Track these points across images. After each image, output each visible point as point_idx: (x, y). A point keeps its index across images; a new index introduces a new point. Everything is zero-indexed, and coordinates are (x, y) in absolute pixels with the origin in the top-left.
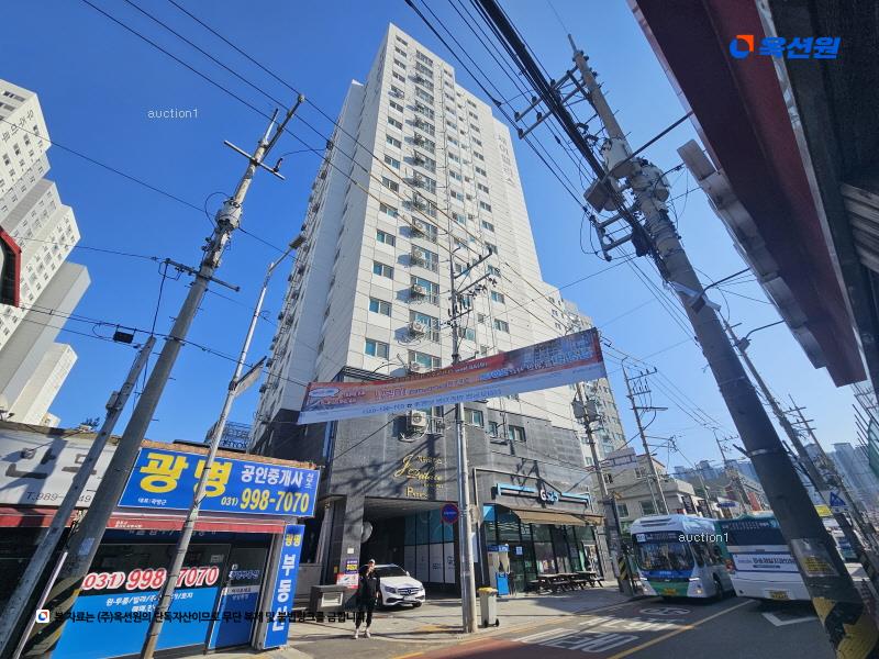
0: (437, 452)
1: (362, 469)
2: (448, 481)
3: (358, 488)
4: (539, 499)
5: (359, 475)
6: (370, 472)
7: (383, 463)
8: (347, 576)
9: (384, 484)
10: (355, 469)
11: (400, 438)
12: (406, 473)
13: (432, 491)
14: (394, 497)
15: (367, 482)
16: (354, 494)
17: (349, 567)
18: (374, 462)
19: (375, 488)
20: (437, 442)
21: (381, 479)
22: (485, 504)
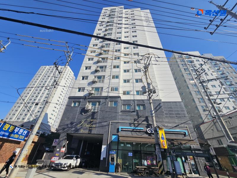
0: (95, 117)
1: (67, 125)
2: (98, 127)
3: (65, 130)
4: (146, 133)
5: (66, 127)
6: (69, 126)
7: (74, 123)
8: (55, 157)
9: (73, 129)
10: (65, 125)
11: (82, 114)
12: (82, 125)
13: (90, 130)
14: (76, 133)
15: (68, 129)
16: (63, 132)
17: (57, 155)
18: (72, 122)
19: (70, 130)
20: (95, 114)
21: (73, 128)
22: (113, 135)
